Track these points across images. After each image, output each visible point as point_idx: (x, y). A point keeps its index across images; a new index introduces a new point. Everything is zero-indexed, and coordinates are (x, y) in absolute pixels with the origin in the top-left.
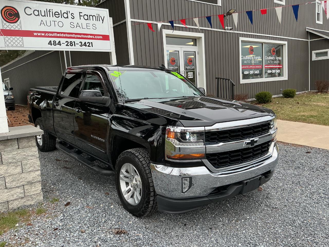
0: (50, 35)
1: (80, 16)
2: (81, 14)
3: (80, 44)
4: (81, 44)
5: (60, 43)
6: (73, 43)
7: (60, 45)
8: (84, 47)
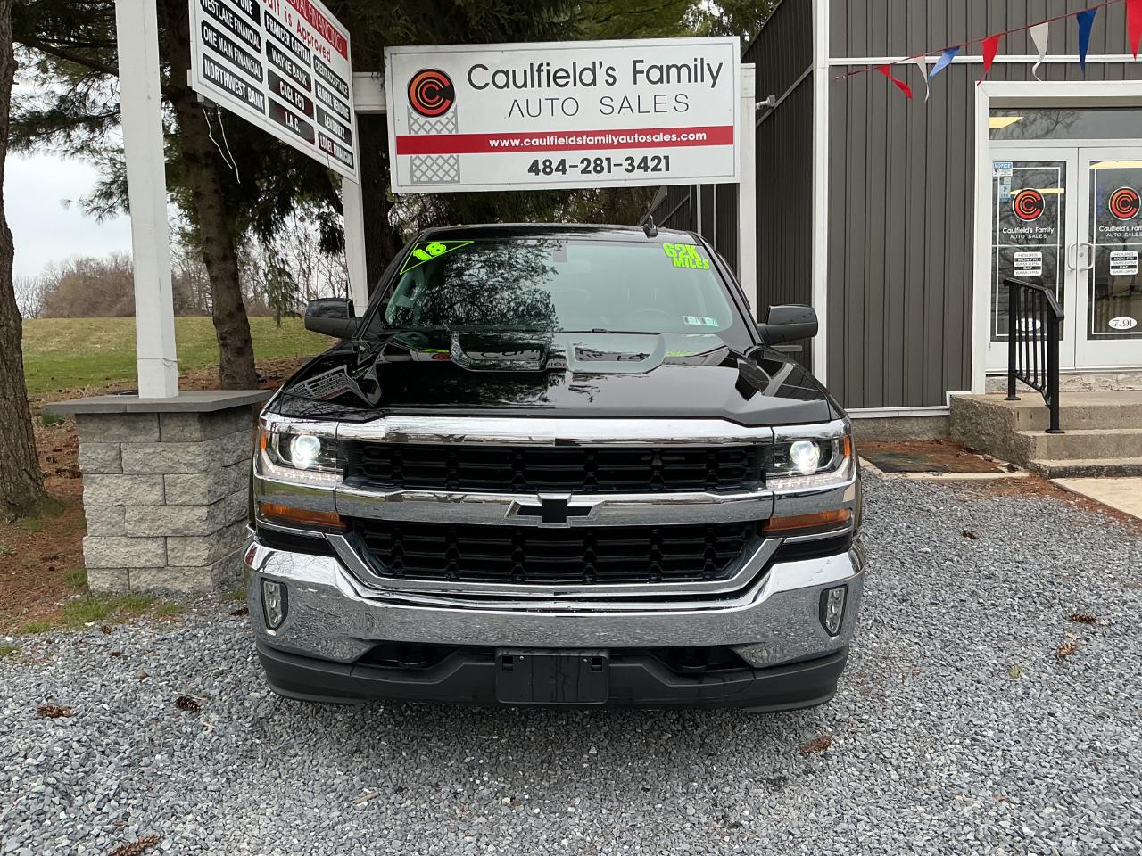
0: (536, 142)
1: (636, 72)
2: (639, 67)
3: (626, 165)
4: (629, 165)
5: (564, 166)
6: (605, 164)
7: (564, 171)
8: (638, 173)
